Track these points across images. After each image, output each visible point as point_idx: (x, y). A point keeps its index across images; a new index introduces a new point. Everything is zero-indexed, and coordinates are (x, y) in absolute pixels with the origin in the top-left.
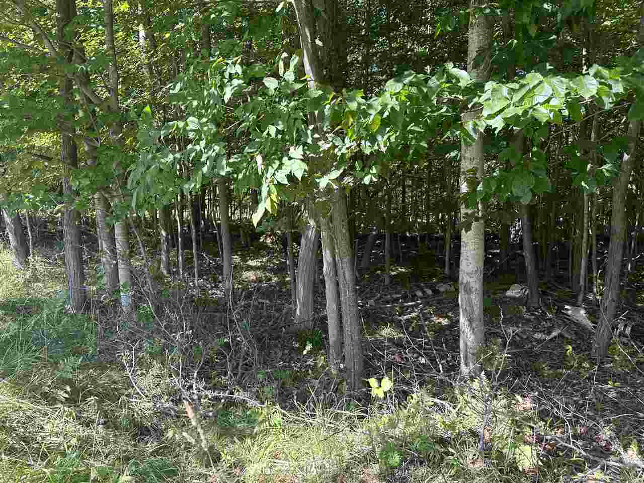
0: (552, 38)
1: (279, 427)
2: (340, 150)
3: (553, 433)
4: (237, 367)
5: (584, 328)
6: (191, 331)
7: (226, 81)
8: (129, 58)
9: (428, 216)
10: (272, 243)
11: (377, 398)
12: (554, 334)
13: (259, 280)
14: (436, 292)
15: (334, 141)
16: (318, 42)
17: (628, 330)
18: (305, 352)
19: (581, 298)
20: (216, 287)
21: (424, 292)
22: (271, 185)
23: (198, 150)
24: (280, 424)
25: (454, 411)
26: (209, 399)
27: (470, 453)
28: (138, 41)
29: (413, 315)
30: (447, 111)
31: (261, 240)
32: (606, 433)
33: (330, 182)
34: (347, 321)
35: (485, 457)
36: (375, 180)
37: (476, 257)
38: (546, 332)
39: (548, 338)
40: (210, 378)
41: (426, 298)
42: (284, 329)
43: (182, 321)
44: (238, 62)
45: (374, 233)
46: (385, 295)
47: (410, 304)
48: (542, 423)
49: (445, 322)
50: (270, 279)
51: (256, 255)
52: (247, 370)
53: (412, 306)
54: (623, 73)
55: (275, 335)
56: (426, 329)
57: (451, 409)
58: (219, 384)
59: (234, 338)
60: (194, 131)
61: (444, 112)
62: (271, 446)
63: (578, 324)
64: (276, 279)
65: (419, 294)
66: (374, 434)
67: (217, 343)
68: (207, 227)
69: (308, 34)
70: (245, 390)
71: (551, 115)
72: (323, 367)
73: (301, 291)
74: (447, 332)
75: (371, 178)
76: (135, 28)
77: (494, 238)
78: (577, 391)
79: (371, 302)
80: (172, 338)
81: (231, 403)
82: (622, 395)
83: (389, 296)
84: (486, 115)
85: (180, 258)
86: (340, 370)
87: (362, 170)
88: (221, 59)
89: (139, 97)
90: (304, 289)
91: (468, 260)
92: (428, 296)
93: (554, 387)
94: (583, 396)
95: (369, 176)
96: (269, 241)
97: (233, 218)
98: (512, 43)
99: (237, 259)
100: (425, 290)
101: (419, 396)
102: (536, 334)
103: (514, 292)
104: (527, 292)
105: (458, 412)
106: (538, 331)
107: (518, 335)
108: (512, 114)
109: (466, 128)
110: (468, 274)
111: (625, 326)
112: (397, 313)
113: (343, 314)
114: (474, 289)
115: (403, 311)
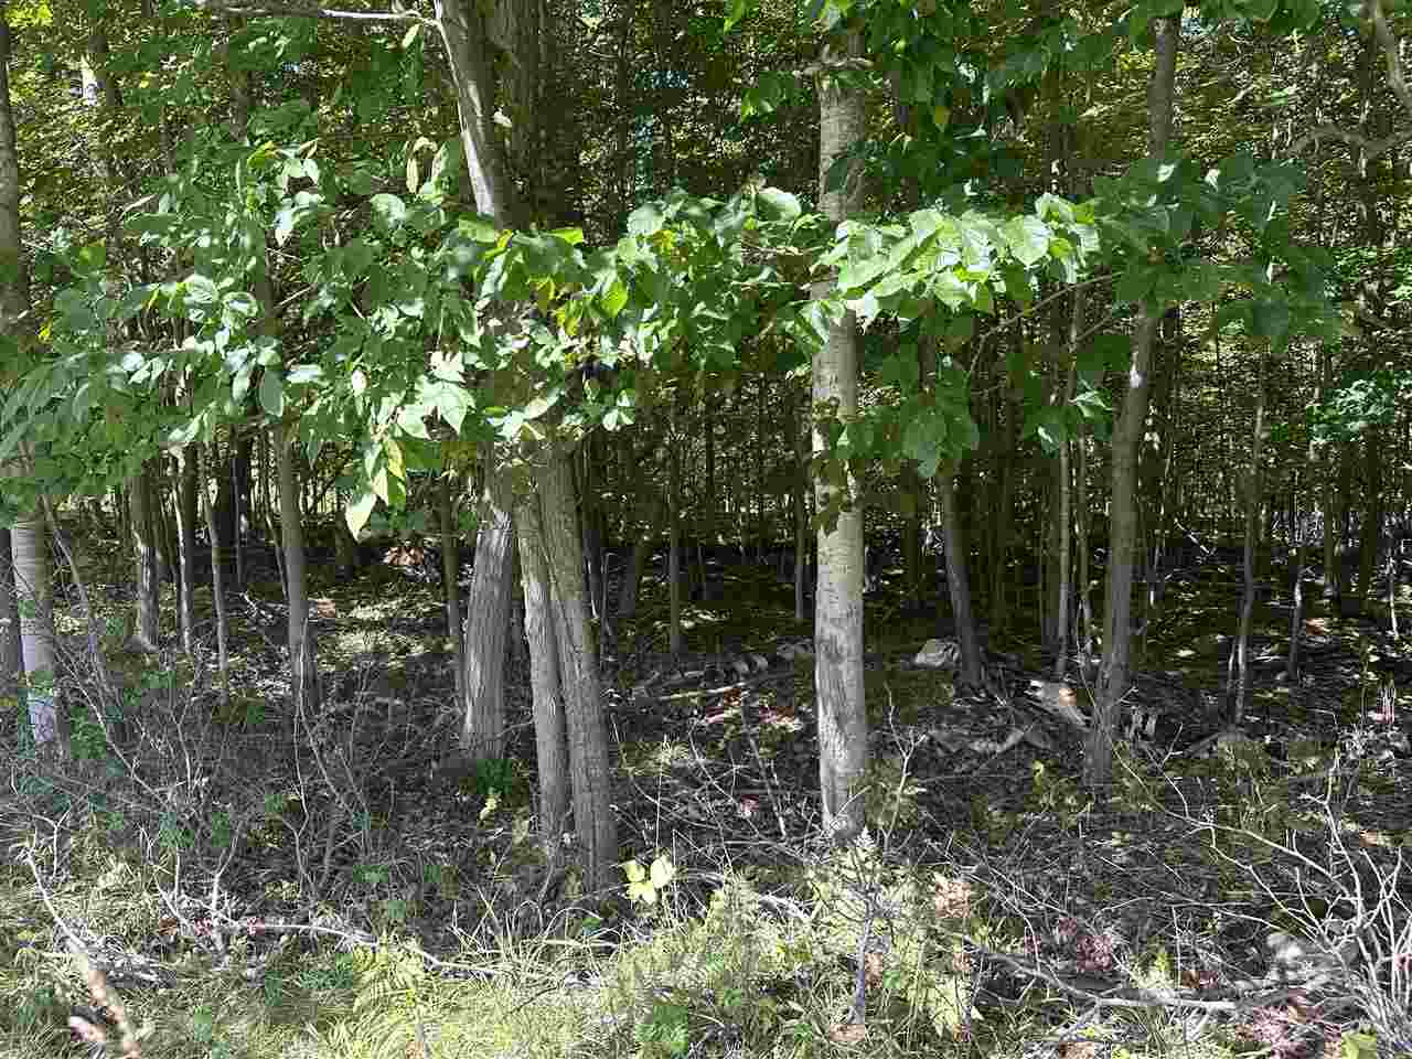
0: (975, 135)
1: (413, 990)
2: (548, 354)
3: (1008, 949)
4: (320, 860)
5: (1069, 725)
6: (205, 780)
7: (281, 194)
8: (54, 134)
9: (761, 501)
10: (415, 566)
11: (641, 905)
12: (1011, 740)
13: (379, 652)
14: (775, 662)
15: (533, 335)
16: (499, 117)
17: (1151, 724)
18: (484, 812)
19: (1061, 663)
20: (273, 671)
21: (751, 664)
22: (387, 439)
23: (210, 352)
24: (415, 983)
25: (806, 919)
26: (249, 937)
27: (837, 1009)
28: (80, 96)
29: (728, 714)
30: (772, 278)
31: (387, 560)
32: (1109, 939)
33: (526, 424)
34: (576, 737)
35: (868, 1014)
36: (627, 421)
38: (994, 737)
39: (999, 750)
40: (255, 887)
41: (755, 676)
42: (434, 764)
43: (180, 757)
44: (311, 153)
45: (646, 538)
46: (671, 674)
47: (723, 689)
48: (984, 930)
49: (794, 725)
50: (406, 650)
51: (375, 593)
52: (345, 862)
53: (727, 695)
54: (1101, 210)
55: (413, 777)
56: (752, 742)
57: (800, 914)
58: (277, 902)
59: (312, 793)
60: (201, 306)
61: (766, 280)
62: (393, 1037)
63: (1055, 717)
64: (420, 647)
65: (743, 667)
66: (632, 986)
67: (269, 805)
68: (256, 529)
69: (476, 100)
70: (337, 909)
71: (972, 292)
72: (526, 843)
73: (476, 673)
74: (798, 747)
75: (619, 417)
76: (72, 66)
77: (893, 546)
78: (1053, 856)
79: (640, 689)
80: (157, 796)
81: (304, 944)
82: (1139, 857)
83: (679, 675)
84: (845, 291)
85: (185, 607)
86: (563, 848)
87: (600, 399)
88: (269, 144)
89: (77, 226)
90: (481, 669)
91: (831, 591)
92: (760, 671)
93: (1008, 852)
94: (1065, 865)
95: (615, 412)
96: (406, 560)
97: (319, 511)
98: (901, 141)
99: (326, 605)
100: (755, 658)
101: (734, 891)
102: (977, 743)
103: (932, 655)
104: (956, 655)
105: (815, 921)
106: (979, 736)
107: (940, 745)
108: (896, 290)
109: (806, 316)
110: (833, 620)
111: (1146, 717)
112: (696, 712)
113: (570, 721)
114: (845, 653)
115: (708, 708)
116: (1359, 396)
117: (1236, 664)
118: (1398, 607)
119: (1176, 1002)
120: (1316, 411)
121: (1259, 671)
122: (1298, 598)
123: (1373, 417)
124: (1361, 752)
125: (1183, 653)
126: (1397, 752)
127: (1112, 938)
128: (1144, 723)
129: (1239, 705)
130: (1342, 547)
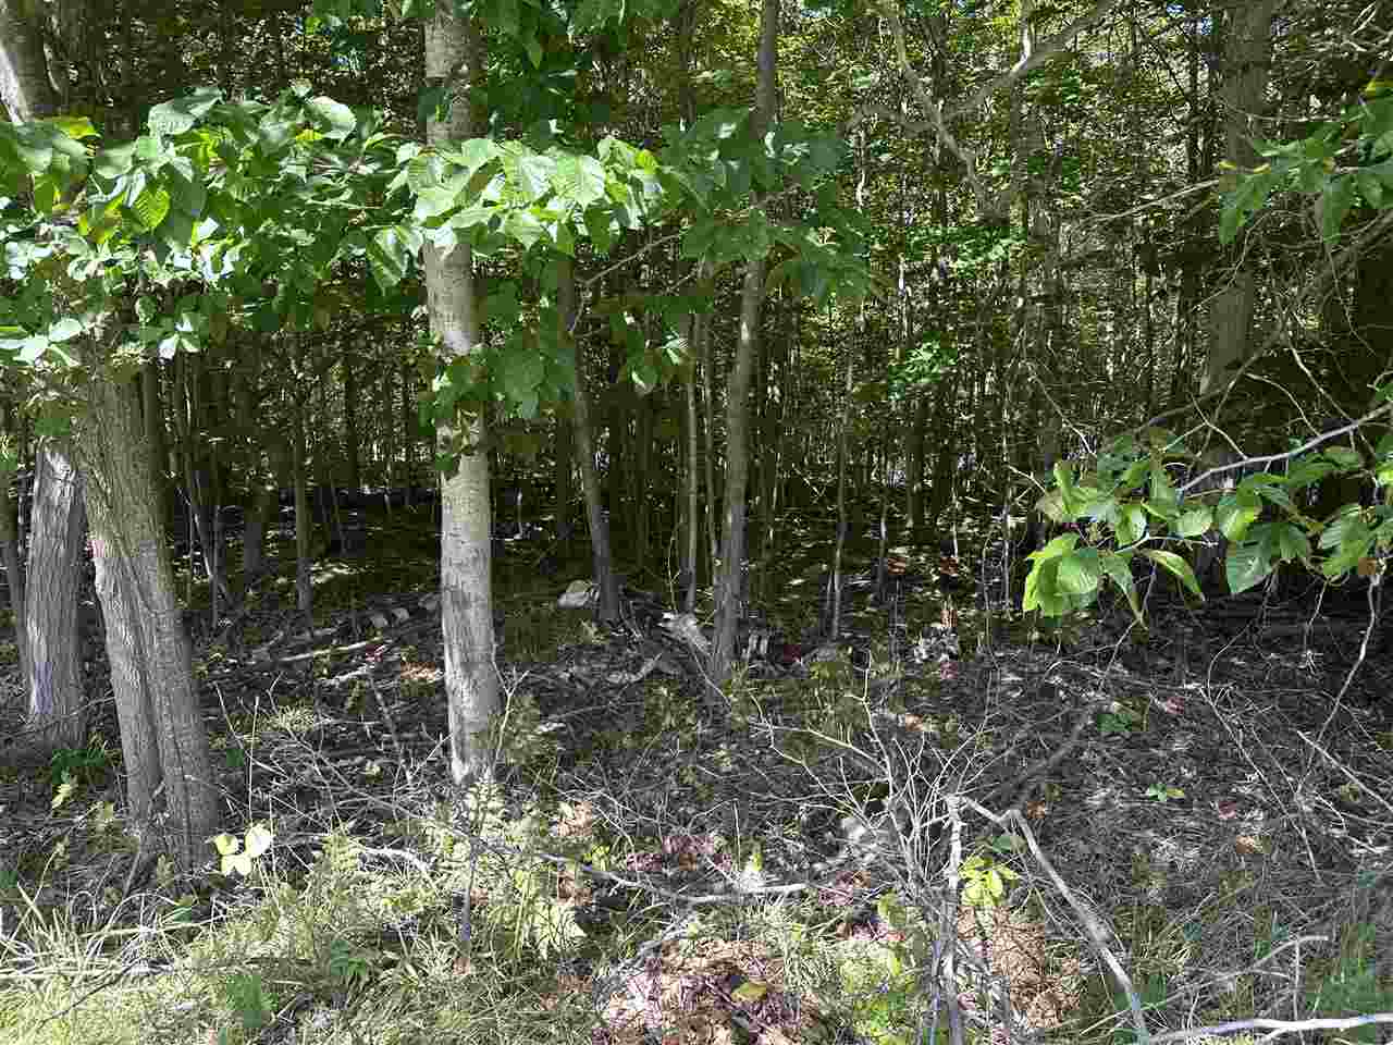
0: (566, 74)
2: (82, 266)
5: (694, 651)
12: (644, 671)
14: (419, 613)
17: (764, 646)
18: (58, 801)
19: (692, 596)
21: (391, 618)
29: (363, 670)
32: (713, 841)
33: (54, 348)
36: (191, 348)
37: (472, 529)
38: (630, 668)
39: (634, 679)
41: (394, 629)
45: (269, 488)
46: (299, 633)
47: (357, 645)
48: (601, 850)
49: (434, 676)
53: (361, 651)
57: (418, 863)
63: (682, 645)
65: (380, 621)
71: (553, 230)
72: (110, 830)
75: (181, 344)
79: (261, 652)
83: (308, 634)
84: (423, 218)
87: (155, 322)
90: (48, 643)
91: (455, 536)
92: (400, 624)
95: (175, 338)
100: (396, 611)
102: (614, 675)
103: (575, 596)
104: (597, 594)
105: (435, 867)
106: (615, 669)
107: (580, 681)
108: (473, 222)
109: (380, 242)
110: (460, 565)
111: (760, 639)
112: (325, 672)
113: (154, 689)
114: (472, 599)
115: (341, 664)
116: (927, 356)
117: (833, 589)
118: (959, 535)
119: (763, 890)
120: (895, 370)
121: (855, 595)
122: (883, 530)
123: (936, 375)
124: (925, 657)
125: (796, 582)
126: (952, 656)
127: (715, 840)
128: (758, 645)
129: (835, 623)
130: (919, 485)
